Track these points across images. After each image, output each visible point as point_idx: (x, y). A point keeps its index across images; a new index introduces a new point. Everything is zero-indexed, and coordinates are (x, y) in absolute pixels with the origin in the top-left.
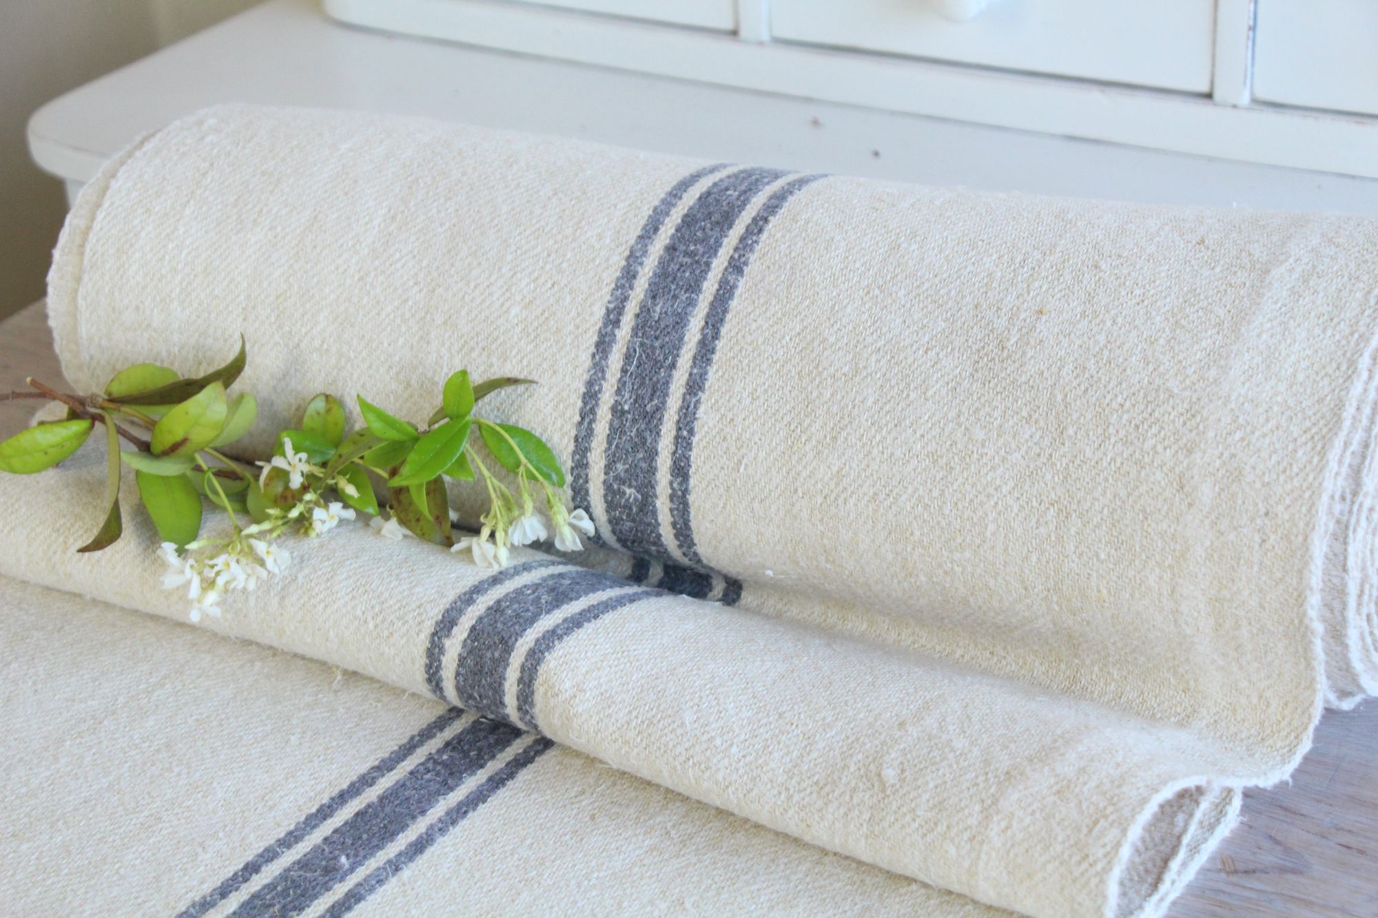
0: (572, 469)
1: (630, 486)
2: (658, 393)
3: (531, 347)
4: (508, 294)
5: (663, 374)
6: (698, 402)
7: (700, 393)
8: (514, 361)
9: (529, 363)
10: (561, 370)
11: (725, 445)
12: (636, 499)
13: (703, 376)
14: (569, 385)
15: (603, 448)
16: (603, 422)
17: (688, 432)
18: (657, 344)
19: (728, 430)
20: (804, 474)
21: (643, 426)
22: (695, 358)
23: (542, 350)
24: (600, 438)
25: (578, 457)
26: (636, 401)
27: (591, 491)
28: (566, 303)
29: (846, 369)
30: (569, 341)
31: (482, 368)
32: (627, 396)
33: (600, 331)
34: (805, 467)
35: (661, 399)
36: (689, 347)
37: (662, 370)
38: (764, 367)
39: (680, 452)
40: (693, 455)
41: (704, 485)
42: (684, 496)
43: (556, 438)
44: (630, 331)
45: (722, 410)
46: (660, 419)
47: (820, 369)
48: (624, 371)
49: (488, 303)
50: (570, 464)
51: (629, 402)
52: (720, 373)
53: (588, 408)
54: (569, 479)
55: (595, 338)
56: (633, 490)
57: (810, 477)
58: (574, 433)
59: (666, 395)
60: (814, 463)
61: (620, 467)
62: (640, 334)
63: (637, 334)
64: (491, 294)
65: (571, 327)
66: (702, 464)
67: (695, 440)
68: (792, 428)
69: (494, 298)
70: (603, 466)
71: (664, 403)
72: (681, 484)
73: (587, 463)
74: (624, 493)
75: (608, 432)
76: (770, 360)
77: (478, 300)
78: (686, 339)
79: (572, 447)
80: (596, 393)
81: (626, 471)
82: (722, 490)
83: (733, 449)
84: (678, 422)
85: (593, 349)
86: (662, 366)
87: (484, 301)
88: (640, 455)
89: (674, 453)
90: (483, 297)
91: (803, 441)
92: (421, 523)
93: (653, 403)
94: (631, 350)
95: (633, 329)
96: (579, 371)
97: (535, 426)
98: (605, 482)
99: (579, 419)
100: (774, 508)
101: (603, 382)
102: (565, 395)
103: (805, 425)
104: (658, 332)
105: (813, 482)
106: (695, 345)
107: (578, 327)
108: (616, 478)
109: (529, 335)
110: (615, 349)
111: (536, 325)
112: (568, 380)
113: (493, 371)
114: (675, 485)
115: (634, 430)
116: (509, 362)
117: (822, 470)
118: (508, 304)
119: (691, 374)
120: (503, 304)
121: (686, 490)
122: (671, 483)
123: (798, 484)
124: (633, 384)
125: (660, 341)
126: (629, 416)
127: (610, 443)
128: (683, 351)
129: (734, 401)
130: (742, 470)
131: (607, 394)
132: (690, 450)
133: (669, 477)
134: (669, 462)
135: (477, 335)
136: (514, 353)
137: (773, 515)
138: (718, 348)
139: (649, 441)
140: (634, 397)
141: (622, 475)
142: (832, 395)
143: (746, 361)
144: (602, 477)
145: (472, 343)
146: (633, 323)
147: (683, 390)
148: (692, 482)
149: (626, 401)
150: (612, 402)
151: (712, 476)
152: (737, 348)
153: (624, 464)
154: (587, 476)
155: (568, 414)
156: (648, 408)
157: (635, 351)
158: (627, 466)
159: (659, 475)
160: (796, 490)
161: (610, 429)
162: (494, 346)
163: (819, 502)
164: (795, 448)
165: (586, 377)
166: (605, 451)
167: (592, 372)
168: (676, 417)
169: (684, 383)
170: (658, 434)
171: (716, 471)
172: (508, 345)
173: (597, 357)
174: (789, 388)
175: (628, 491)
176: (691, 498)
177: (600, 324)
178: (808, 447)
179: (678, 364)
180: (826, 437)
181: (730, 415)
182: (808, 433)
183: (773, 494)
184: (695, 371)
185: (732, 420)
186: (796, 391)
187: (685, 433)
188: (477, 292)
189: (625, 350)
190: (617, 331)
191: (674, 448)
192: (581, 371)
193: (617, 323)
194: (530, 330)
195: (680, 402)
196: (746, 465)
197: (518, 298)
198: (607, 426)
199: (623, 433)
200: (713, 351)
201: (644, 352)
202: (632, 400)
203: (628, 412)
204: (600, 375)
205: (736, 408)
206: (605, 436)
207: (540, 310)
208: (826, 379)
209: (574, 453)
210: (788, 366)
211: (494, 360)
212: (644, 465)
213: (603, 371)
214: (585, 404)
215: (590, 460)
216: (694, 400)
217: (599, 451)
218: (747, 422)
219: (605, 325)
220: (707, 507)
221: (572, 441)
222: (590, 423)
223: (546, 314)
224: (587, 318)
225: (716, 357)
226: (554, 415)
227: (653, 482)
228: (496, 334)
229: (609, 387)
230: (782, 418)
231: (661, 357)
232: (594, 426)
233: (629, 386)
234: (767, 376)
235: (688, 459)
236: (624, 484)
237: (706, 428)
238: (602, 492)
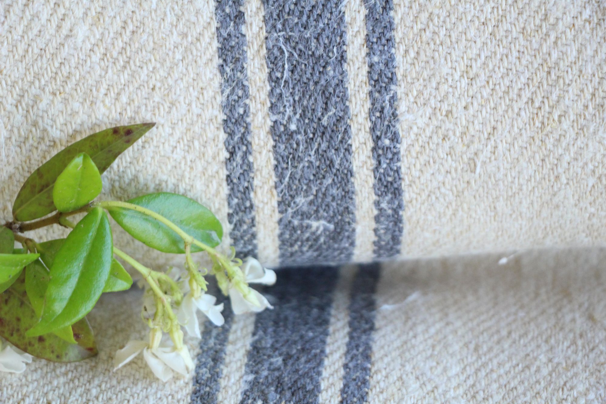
0: (230, 216)
1: (318, 219)
2: (334, 99)
3: (125, 77)
4: (61, 11)
5: (331, 73)
6: (393, 99)
7: (393, 87)
8: (107, 101)
9: (131, 101)
10: (181, 99)
11: (447, 144)
12: (326, 229)
13: (389, 62)
14: (199, 115)
15: (272, 184)
16: (264, 152)
17: (392, 140)
18: (307, 34)
19: (449, 125)
20: (567, 158)
21: (324, 146)
22: (367, 39)
23: (143, 77)
24: (265, 172)
25: (236, 201)
26: (303, 116)
27: (261, 235)
28: (154, 6)
29: (587, 14)
30: (178, 56)
31: (61, 120)
32: (289, 111)
33: (219, 35)
34: (567, 149)
35: (340, 106)
36: (356, 29)
37: (329, 68)
38: (472, 33)
39: (384, 166)
40: (404, 165)
41: (424, 197)
42: (396, 211)
43: (199, 185)
44: (262, 24)
45: (432, 101)
46: (346, 131)
47: (552, 20)
48: (274, 80)
49: (35, 31)
50: (226, 210)
51: (294, 120)
52: (412, 54)
53: (236, 138)
54: (227, 227)
55: (216, 45)
56: (323, 222)
57: (576, 159)
58: (224, 173)
59: (344, 98)
60: (579, 142)
61: (301, 200)
62: (279, 26)
63: (274, 27)
64: (36, 16)
65: (175, 38)
66: (417, 174)
67: (402, 147)
68: (537, 104)
69: (43, 21)
70: (276, 205)
71: (346, 110)
72: (390, 202)
73: (252, 207)
74: (308, 227)
75: (274, 162)
76: (477, 23)
77: (20, 29)
78: (347, 18)
79: (225, 190)
80: (242, 116)
81: (311, 203)
82: (451, 197)
83: (460, 148)
84: (373, 130)
85: (218, 61)
86: (327, 63)
87: (28, 27)
88: (329, 181)
89: (376, 170)
90: (25, 22)
91: (556, 118)
92: (47, 343)
93: (330, 113)
94: (275, 51)
95: (265, 21)
96: (209, 94)
97: (165, 178)
98: (280, 221)
99: (228, 155)
100: (525, 204)
101: (247, 101)
102: (197, 129)
103: (554, 97)
104: (305, 18)
105: (581, 164)
106: (362, 24)
107: (185, 35)
108: (295, 213)
109: (115, 61)
110: (250, 54)
111: (121, 45)
112: (196, 110)
113: (79, 121)
114: (384, 205)
115: (313, 153)
116: (99, 104)
117: (591, 149)
118: (66, 25)
119: (371, 66)
120: (59, 27)
121: (400, 206)
122: (377, 204)
123: (560, 170)
124: (292, 94)
125: (312, 29)
126: (300, 137)
127: (281, 177)
128: (348, 37)
129: (444, 88)
130: (478, 170)
131: (260, 116)
132: (398, 160)
133: (375, 197)
134: (372, 181)
135: (37, 76)
136: (103, 91)
137: (524, 210)
138: (396, 21)
139: (337, 162)
140: (299, 111)
141: (305, 208)
142: (579, 52)
143: (443, 32)
144: (277, 216)
145: (34, 91)
146: (262, 13)
147: (367, 88)
148: (406, 196)
149: (289, 118)
150: (270, 123)
151: (435, 184)
152: (424, 16)
153: (306, 196)
154: (253, 219)
155: (210, 151)
156: (325, 121)
157: (282, 52)
158: (312, 197)
159: (357, 199)
160: (557, 177)
161: (276, 159)
162: (68, 88)
163: (590, 185)
164: (548, 129)
165: (220, 99)
166: (276, 187)
167: (228, 91)
168: (369, 124)
169: (365, 79)
170: (348, 150)
171: (440, 178)
172: (90, 82)
173: (228, 69)
174: (515, 54)
175: (315, 224)
176: (405, 214)
177: (215, 24)
178: (566, 125)
179: (349, 55)
180: (587, 107)
181: (445, 107)
182: (562, 107)
183: (524, 187)
184: (376, 59)
185: (449, 113)
186: (528, 57)
187: (387, 142)
188: (13, 17)
189: (264, 51)
190: (243, 29)
191: (374, 162)
192: (211, 93)
193: (239, 17)
194: (115, 54)
195: (368, 105)
196: (484, 163)
197: (79, 12)
198: (271, 155)
199: (296, 159)
200: (390, 26)
201: (294, 48)
202: (298, 116)
203: (298, 132)
204: (240, 93)
205: (450, 96)
206: (271, 167)
207: (118, 22)
208: (564, 32)
209: (230, 197)
210: (506, 26)
211: (76, 105)
212: (334, 191)
213: (244, 87)
214: (231, 135)
215: (256, 202)
216: (387, 98)
217: (266, 187)
218: (471, 111)
219: (223, 23)
220: (430, 217)
221: (225, 184)
222: (246, 154)
223: (131, 27)
224: (193, 19)
225: (398, 35)
226: (189, 157)
227: (351, 207)
228: (65, 70)
229: (259, 106)
230: (519, 96)
231: (321, 51)
232: (251, 159)
233: (288, 99)
234: (479, 44)
235: (397, 171)
236: (309, 218)
237: (415, 129)
238: (277, 232)
